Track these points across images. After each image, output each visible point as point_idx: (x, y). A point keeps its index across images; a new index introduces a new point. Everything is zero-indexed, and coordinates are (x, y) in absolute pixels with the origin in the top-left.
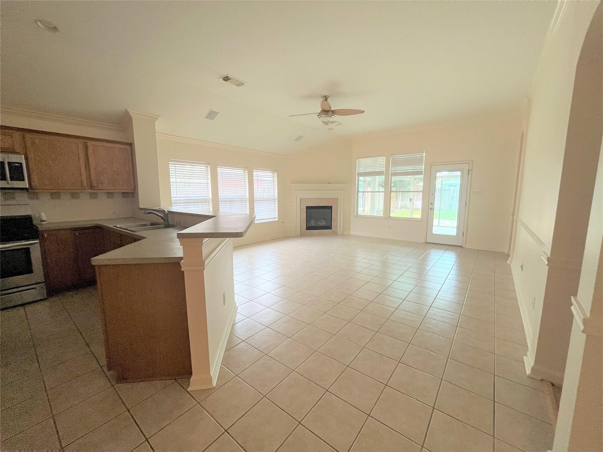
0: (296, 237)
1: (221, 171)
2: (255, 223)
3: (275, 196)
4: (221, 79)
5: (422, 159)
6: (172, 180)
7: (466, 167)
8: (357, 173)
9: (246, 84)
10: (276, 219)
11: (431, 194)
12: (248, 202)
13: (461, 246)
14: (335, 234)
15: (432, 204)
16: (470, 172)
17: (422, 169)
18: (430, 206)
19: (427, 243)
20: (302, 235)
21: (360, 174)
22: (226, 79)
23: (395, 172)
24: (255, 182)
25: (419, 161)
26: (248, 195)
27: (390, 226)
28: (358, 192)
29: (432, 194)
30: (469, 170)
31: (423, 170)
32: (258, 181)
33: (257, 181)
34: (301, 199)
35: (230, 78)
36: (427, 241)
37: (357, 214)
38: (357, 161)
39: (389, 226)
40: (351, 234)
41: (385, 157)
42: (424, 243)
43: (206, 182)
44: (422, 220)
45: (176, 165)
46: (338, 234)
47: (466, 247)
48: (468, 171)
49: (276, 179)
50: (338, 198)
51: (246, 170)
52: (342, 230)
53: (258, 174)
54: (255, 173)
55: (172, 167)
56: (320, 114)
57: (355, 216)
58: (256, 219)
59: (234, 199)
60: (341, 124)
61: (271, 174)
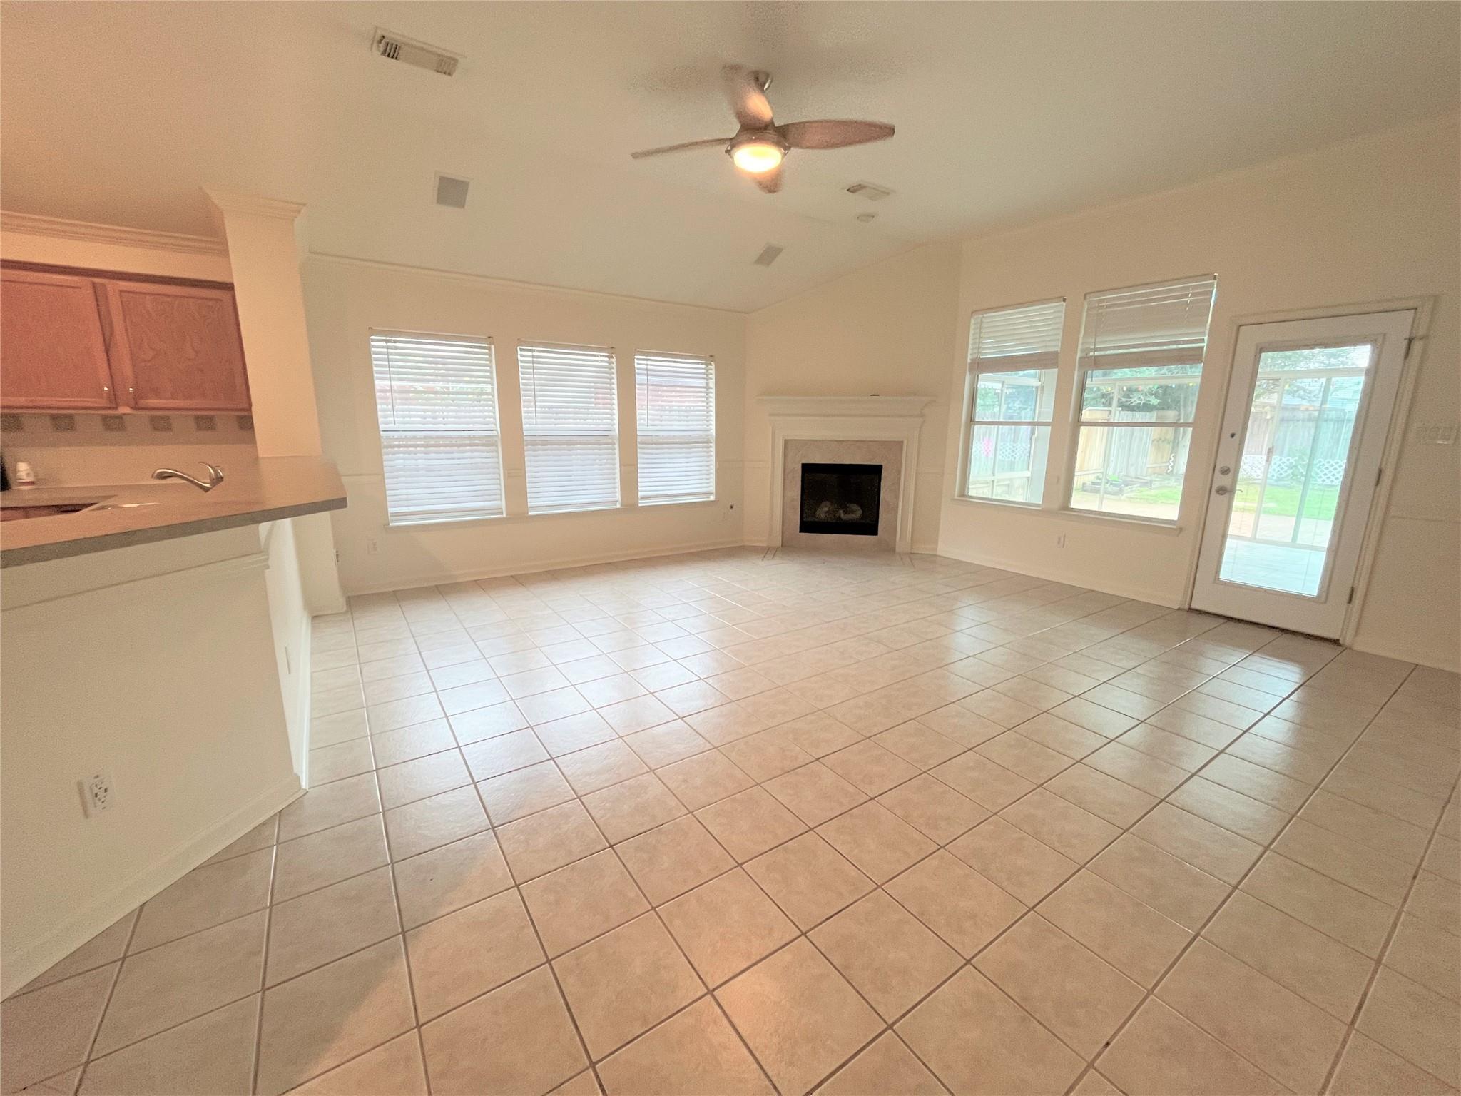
0: (766, 551)
1: (530, 359)
2: (640, 505)
3: (707, 433)
5: (1204, 301)
6: (379, 384)
7: (1400, 326)
8: (969, 361)
9: (464, 61)
10: (712, 498)
11: (1226, 434)
12: (617, 446)
13: (1336, 642)
14: (889, 550)
15: (1225, 471)
16: (1417, 346)
17: (1202, 341)
18: (1221, 481)
19: (1190, 609)
20: (786, 548)
21: (982, 366)
22: (389, 48)
23: (1098, 353)
24: (640, 393)
25: (1195, 315)
26: (616, 427)
27: (1062, 540)
28: (971, 420)
29: (1233, 436)
30: (1410, 340)
31: (1205, 345)
32: (651, 387)
33: (646, 387)
34: (786, 442)
35: (394, 42)
36: (1193, 606)
37: (963, 494)
38: (973, 321)
39: (1059, 539)
40: (939, 553)
41: (1064, 304)
42: (1179, 609)
44: (1181, 530)
45: (389, 344)
46: (897, 550)
47: (1357, 647)
48: (1406, 342)
49: (712, 384)
50: (902, 442)
51: (612, 357)
52: (909, 536)
53: (649, 367)
54: (640, 363)
55: (377, 345)
56: (734, 143)
57: (956, 498)
58: (640, 494)
59: (574, 438)
60: (888, 193)
61: (699, 367)
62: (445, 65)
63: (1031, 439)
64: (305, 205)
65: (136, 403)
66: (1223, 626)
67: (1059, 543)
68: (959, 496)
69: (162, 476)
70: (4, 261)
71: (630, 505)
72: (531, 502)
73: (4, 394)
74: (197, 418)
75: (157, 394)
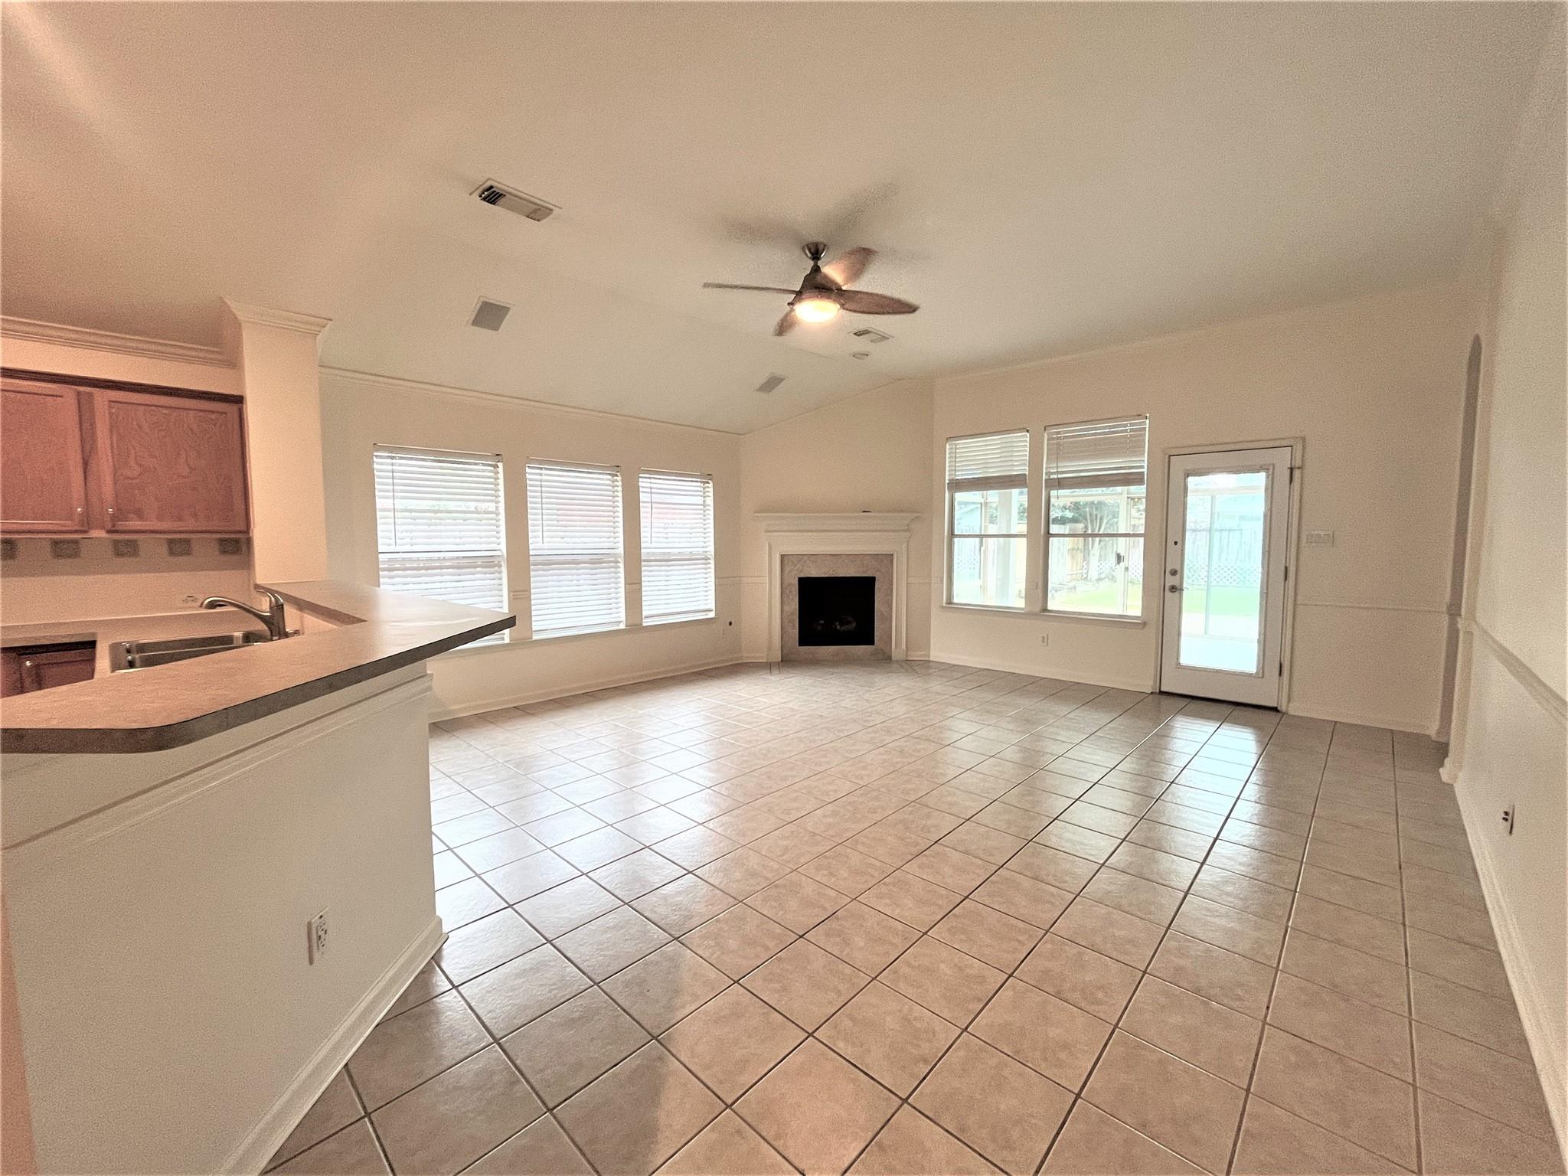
0: (768, 666)
1: (538, 477)
2: (644, 625)
3: (705, 550)
4: (476, 195)
5: (1140, 436)
6: (380, 503)
7: (1283, 459)
8: (947, 481)
9: (556, 211)
10: (712, 615)
11: (1171, 543)
12: (621, 565)
13: (1275, 709)
14: (885, 660)
15: (1174, 573)
16: (1297, 474)
17: (1142, 467)
18: (1171, 581)
19: (1161, 693)
20: (787, 662)
21: (958, 485)
22: (492, 196)
23: (1060, 476)
24: (644, 509)
25: (1132, 446)
26: (621, 545)
27: (1046, 640)
28: (952, 535)
29: (1176, 543)
30: (1292, 469)
31: (1145, 470)
32: (654, 505)
33: (649, 505)
34: (783, 557)
35: (501, 192)
36: (1162, 690)
37: (950, 602)
38: (948, 446)
39: (1043, 638)
40: (932, 659)
41: (1028, 435)
42: (1152, 693)
43: (494, 510)
44: (1145, 624)
46: (893, 658)
47: (1291, 712)
48: (1289, 470)
49: (710, 501)
50: (892, 555)
51: (617, 476)
52: (904, 647)
53: (652, 485)
54: (644, 483)
55: (382, 465)
56: (799, 295)
57: (944, 605)
58: (645, 613)
59: (580, 557)
60: (888, 339)
61: (695, 486)
62: (537, 212)
63: (980, 550)
64: (331, 320)
65: (114, 526)
66: (1191, 704)
67: (1043, 642)
68: (947, 603)
69: (213, 605)
70: (3, 369)
71: (635, 627)
72: (535, 626)
73: (6, 516)
74: (171, 542)
75: (140, 514)
